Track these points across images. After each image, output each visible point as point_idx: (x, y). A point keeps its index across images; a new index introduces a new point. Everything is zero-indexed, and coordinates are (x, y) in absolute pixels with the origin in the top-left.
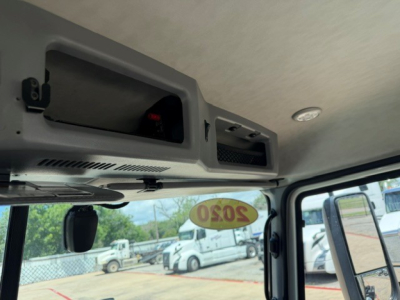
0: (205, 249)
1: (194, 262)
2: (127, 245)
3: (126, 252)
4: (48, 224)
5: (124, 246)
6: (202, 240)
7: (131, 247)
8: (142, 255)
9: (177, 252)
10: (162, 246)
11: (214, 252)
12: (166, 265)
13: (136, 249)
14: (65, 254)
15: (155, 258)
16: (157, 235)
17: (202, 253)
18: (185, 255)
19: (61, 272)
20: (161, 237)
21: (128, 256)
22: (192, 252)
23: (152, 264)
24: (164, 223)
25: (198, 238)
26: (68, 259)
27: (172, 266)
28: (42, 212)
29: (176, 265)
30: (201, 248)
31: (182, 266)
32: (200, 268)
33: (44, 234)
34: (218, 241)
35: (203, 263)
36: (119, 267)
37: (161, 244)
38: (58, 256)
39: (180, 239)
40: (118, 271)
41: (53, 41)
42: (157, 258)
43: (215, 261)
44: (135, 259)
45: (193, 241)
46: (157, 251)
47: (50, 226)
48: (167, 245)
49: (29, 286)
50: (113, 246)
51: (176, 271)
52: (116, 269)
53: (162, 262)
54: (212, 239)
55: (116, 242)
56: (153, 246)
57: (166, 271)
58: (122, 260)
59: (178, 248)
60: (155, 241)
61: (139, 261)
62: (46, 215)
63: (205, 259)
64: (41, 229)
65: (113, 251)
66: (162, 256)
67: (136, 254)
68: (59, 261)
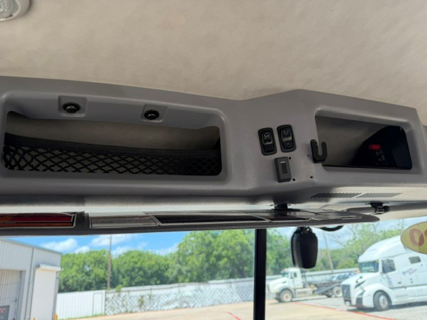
0: (395, 285)
1: (382, 298)
2: (299, 274)
3: (299, 281)
4: (220, 249)
5: (295, 275)
6: (390, 274)
7: (304, 276)
8: (316, 286)
9: (359, 285)
10: (339, 278)
11: (408, 289)
12: (347, 299)
13: (309, 279)
14: (238, 280)
15: (332, 289)
16: (332, 265)
17: (392, 288)
18: (370, 289)
19: (236, 297)
20: (335, 266)
21: (301, 285)
22: (379, 286)
23: (329, 296)
24: (337, 251)
25: (384, 271)
26: (241, 284)
27: (354, 302)
28: (215, 237)
29: (359, 300)
30: (390, 282)
31: (368, 302)
32: (391, 307)
33: (219, 258)
34: (413, 276)
35: (395, 301)
36: (293, 297)
37: (337, 275)
38: (232, 280)
39: (362, 271)
40: (292, 301)
41: (319, 109)
42: (335, 290)
43: (410, 299)
44: (309, 290)
45: (378, 274)
46: (333, 283)
47: (223, 250)
48: (345, 278)
49: (210, 308)
50: (284, 274)
51: (360, 308)
52: (289, 299)
53: (341, 294)
54: (404, 273)
55: (286, 270)
56: (328, 277)
57: (347, 306)
58: (295, 290)
59: (360, 281)
60: (329, 271)
61: (314, 292)
62: (218, 239)
63: (397, 297)
64: (215, 253)
65: (285, 279)
66: (340, 289)
67: (310, 284)
68: (233, 286)
